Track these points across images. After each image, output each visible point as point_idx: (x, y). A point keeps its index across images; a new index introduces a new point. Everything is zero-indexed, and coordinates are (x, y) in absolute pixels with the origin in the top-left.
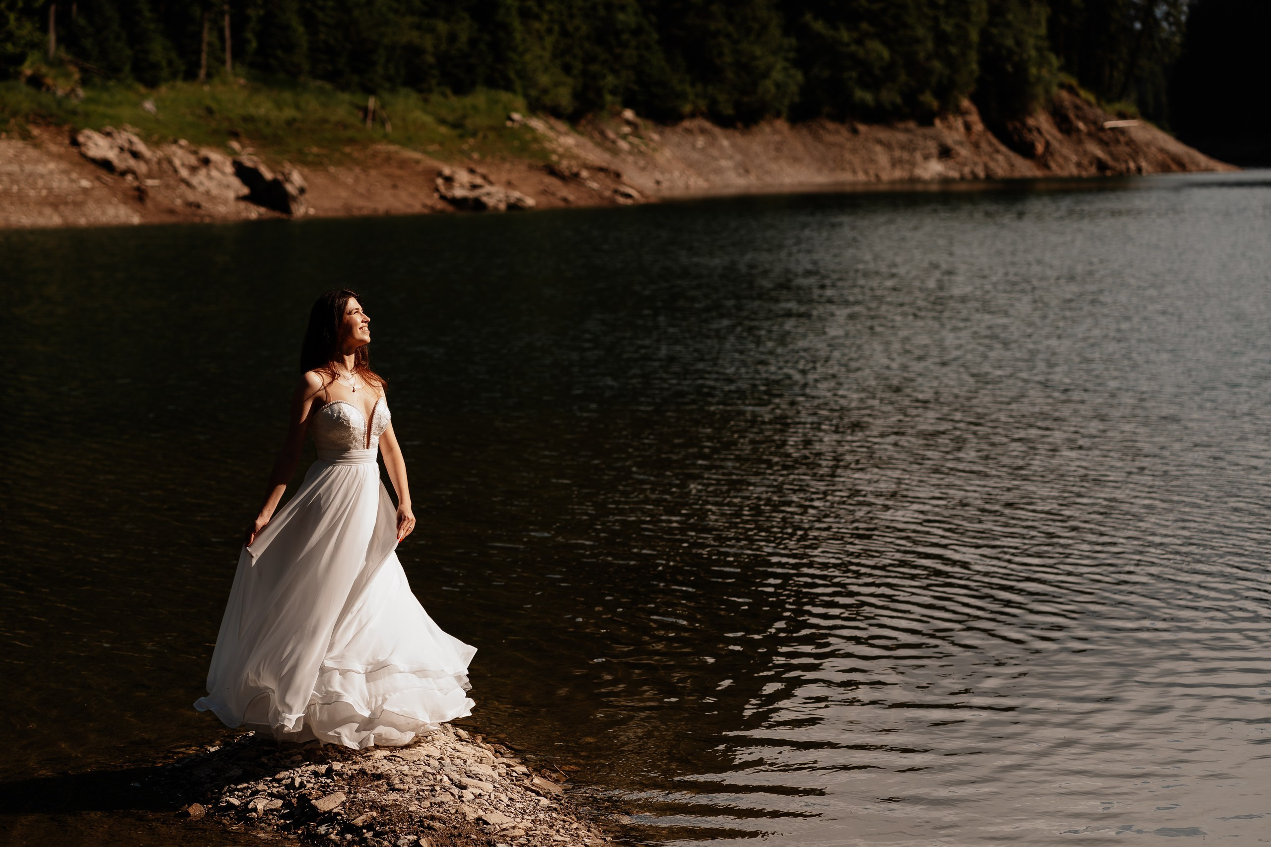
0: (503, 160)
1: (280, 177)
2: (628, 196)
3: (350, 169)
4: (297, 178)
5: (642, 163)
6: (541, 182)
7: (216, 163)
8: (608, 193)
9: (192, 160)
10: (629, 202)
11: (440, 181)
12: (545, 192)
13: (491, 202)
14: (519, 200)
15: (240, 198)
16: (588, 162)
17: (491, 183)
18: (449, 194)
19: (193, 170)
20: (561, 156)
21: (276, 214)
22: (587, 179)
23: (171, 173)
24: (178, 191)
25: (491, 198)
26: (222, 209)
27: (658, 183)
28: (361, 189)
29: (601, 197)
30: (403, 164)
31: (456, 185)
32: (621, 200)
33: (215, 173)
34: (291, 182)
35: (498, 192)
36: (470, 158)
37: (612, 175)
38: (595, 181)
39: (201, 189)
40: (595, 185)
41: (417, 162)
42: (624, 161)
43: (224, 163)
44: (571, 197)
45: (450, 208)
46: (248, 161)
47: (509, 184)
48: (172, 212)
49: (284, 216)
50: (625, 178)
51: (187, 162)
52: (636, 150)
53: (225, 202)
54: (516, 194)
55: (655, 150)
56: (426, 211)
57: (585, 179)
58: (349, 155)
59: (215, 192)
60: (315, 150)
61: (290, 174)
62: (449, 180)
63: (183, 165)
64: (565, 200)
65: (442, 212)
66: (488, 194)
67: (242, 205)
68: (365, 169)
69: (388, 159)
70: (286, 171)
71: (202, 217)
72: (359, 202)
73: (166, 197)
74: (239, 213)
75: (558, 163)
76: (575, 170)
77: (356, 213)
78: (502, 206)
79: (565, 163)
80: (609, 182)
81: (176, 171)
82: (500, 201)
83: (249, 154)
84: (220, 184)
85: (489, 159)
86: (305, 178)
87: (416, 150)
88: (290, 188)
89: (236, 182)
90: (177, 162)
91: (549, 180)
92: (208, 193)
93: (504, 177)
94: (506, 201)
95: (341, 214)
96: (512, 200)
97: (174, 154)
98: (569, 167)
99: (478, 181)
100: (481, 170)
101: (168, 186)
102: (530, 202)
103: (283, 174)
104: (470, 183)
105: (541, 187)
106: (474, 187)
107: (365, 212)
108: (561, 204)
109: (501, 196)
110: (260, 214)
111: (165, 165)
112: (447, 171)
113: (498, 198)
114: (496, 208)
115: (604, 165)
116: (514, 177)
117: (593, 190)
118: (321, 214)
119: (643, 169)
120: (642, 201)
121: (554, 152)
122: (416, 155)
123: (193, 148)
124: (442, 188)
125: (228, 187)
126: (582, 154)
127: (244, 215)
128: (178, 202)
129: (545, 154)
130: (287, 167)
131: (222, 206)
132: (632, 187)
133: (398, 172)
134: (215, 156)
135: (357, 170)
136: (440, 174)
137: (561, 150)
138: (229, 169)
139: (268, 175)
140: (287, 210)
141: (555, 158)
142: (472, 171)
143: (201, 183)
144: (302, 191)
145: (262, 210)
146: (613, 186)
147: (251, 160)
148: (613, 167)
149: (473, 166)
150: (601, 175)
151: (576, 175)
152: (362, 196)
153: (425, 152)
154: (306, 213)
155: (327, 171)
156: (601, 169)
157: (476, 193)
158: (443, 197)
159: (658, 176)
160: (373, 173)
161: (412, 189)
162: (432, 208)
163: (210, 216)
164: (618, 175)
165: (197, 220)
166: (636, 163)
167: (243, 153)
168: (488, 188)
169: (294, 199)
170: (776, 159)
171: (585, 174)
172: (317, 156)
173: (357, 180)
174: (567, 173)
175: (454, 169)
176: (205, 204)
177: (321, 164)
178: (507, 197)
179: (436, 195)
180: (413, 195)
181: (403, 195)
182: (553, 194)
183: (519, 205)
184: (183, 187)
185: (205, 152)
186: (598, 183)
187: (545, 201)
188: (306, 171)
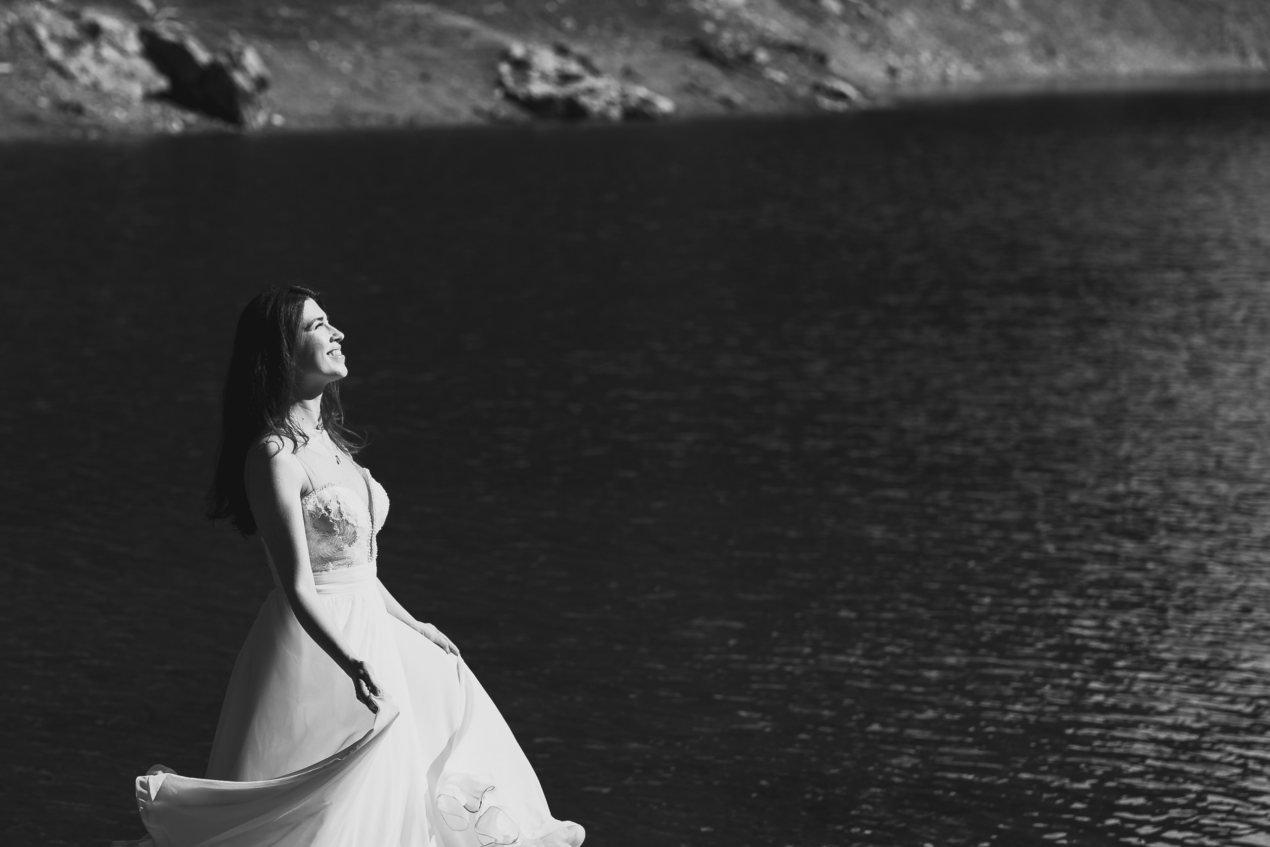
0: (618, 30)
1: (223, 60)
2: (840, 96)
3: (347, 47)
4: (252, 60)
5: (864, 36)
6: (685, 71)
7: (111, 33)
8: (802, 91)
9: (69, 28)
10: (840, 106)
11: (505, 68)
12: (690, 89)
13: (595, 105)
14: (645, 102)
15: (151, 97)
16: (767, 34)
17: (595, 72)
18: (521, 91)
19: (71, 46)
20: (721, 25)
21: (216, 125)
22: (767, 65)
23: (31, 51)
24: (43, 84)
25: (597, 98)
26: (120, 115)
27: (892, 72)
28: (366, 81)
29: (791, 96)
30: (440, 37)
31: (535, 75)
32: (826, 103)
33: (108, 52)
34: (242, 69)
35: (608, 87)
36: (559, 28)
37: (810, 58)
38: (780, 68)
39: (84, 80)
40: (779, 76)
41: (466, 34)
42: (833, 34)
43: (124, 34)
44: (738, 98)
45: (522, 116)
46: (166, 31)
47: (628, 74)
48: (31, 119)
49: (230, 129)
50: (834, 64)
51: (59, 33)
52: (854, 13)
53: (126, 103)
54: (641, 92)
55: (886, 13)
56: (480, 121)
57: (762, 66)
58: (344, 22)
59: (108, 85)
60: (285, 12)
61: (241, 54)
62: (522, 66)
63: (53, 37)
64: (727, 102)
65: (508, 122)
66: (591, 91)
67: (156, 109)
68: (373, 47)
69: (414, 27)
70: (234, 49)
71: (85, 129)
72: (362, 105)
73: (23, 93)
74: (149, 122)
75: (715, 37)
76: (745, 48)
77: (356, 123)
78: (615, 113)
79: (727, 37)
80: (804, 71)
81: (40, 47)
82: (611, 103)
83: (170, 19)
84: (118, 72)
85: (592, 30)
86: (266, 61)
87: (463, 12)
88: (240, 79)
89: (144, 68)
90: (42, 33)
91: (697, 66)
92: (95, 86)
93: (619, 60)
94: (622, 104)
95: (330, 125)
96: (633, 103)
97: (38, 18)
98: (735, 45)
99: (573, 67)
100: (579, 48)
101: (25, 75)
102: (665, 105)
103: (229, 54)
104: (557, 70)
105: (685, 80)
106: (565, 78)
107: (372, 122)
108: (719, 110)
109: (614, 94)
110: (186, 125)
111: (21, 38)
112: (518, 50)
113: (608, 99)
114: (603, 116)
115: (796, 39)
116: (636, 60)
117: (778, 84)
118: (295, 125)
119: (866, 48)
120: (863, 103)
121: (709, 17)
122: (464, 22)
123: (71, 7)
124: (509, 81)
125: (131, 76)
126: (758, 20)
127: (159, 125)
128: (44, 102)
129: (692, 20)
130: (237, 40)
131: (120, 109)
132: (845, 80)
133: (431, 52)
134: (109, 22)
135: (359, 47)
136: (506, 55)
137: (719, 14)
138: (133, 44)
139: (203, 56)
140: (233, 116)
141: (709, 27)
142: (562, 51)
143: (84, 70)
144: (261, 83)
145: (191, 117)
146: (813, 78)
147: (172, 30)
148: (813, 44)
149: (563, 40)
150: (791, 59)
151: (747, 59)
152: (367, 93)
153: (480, 17)
154: (269, 123)
155: (307, 49)
156: (791, 48)
157: (570, 89)
158: (510, 97)
159: (893, 60)
160: (388, 52)
161: (456, 82)
162: (491, 116)
163: (99, 127)
164: (821, 60)
165: (75, 134)
166: (853, 37)
167: (159, 15)
168: (590, 81)
169: (248, 98)
170: (1103, 31)
171: (762, 56)
172: (288, 21)
173: (359, 65)
174: (730, 55)
175: (531, 46)
176: (93, 107)
177: (295, 36)
178: (624, 96)
179: (498, 93)
180: (457, 93)
181: (440, 92)
182: (706, 92)
183: (646, 110)
184: (52, 76)
185: (91, 14)
186: (786, 72)
187: (689, 102)
188: (269, 48)
